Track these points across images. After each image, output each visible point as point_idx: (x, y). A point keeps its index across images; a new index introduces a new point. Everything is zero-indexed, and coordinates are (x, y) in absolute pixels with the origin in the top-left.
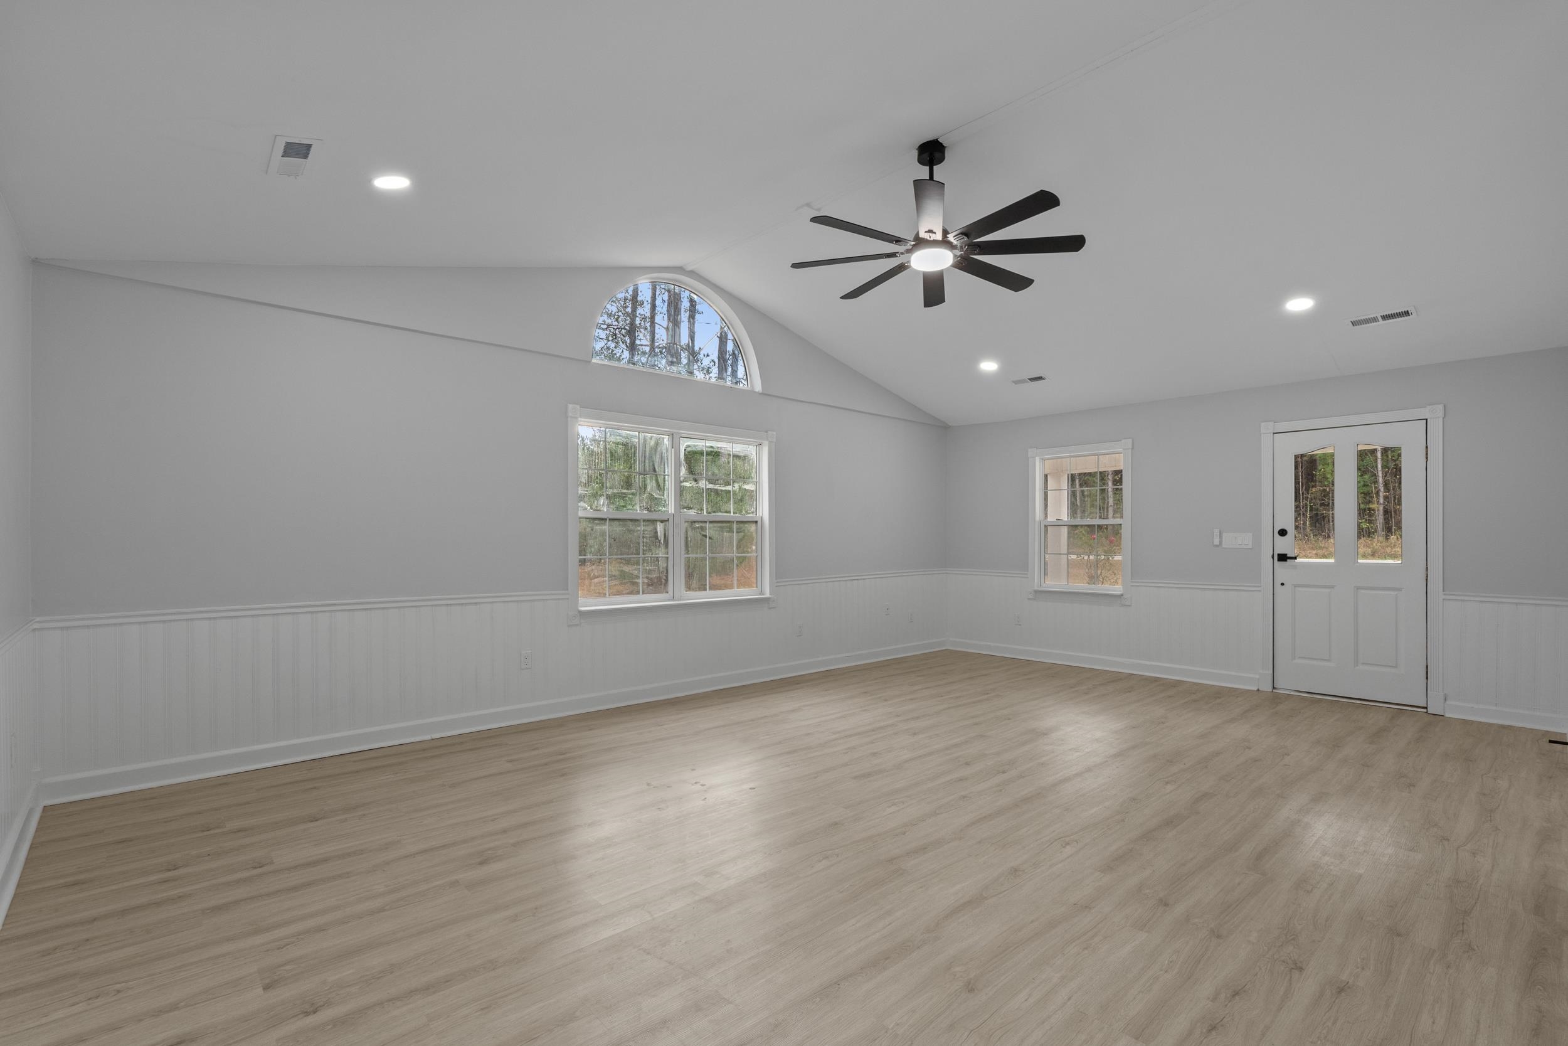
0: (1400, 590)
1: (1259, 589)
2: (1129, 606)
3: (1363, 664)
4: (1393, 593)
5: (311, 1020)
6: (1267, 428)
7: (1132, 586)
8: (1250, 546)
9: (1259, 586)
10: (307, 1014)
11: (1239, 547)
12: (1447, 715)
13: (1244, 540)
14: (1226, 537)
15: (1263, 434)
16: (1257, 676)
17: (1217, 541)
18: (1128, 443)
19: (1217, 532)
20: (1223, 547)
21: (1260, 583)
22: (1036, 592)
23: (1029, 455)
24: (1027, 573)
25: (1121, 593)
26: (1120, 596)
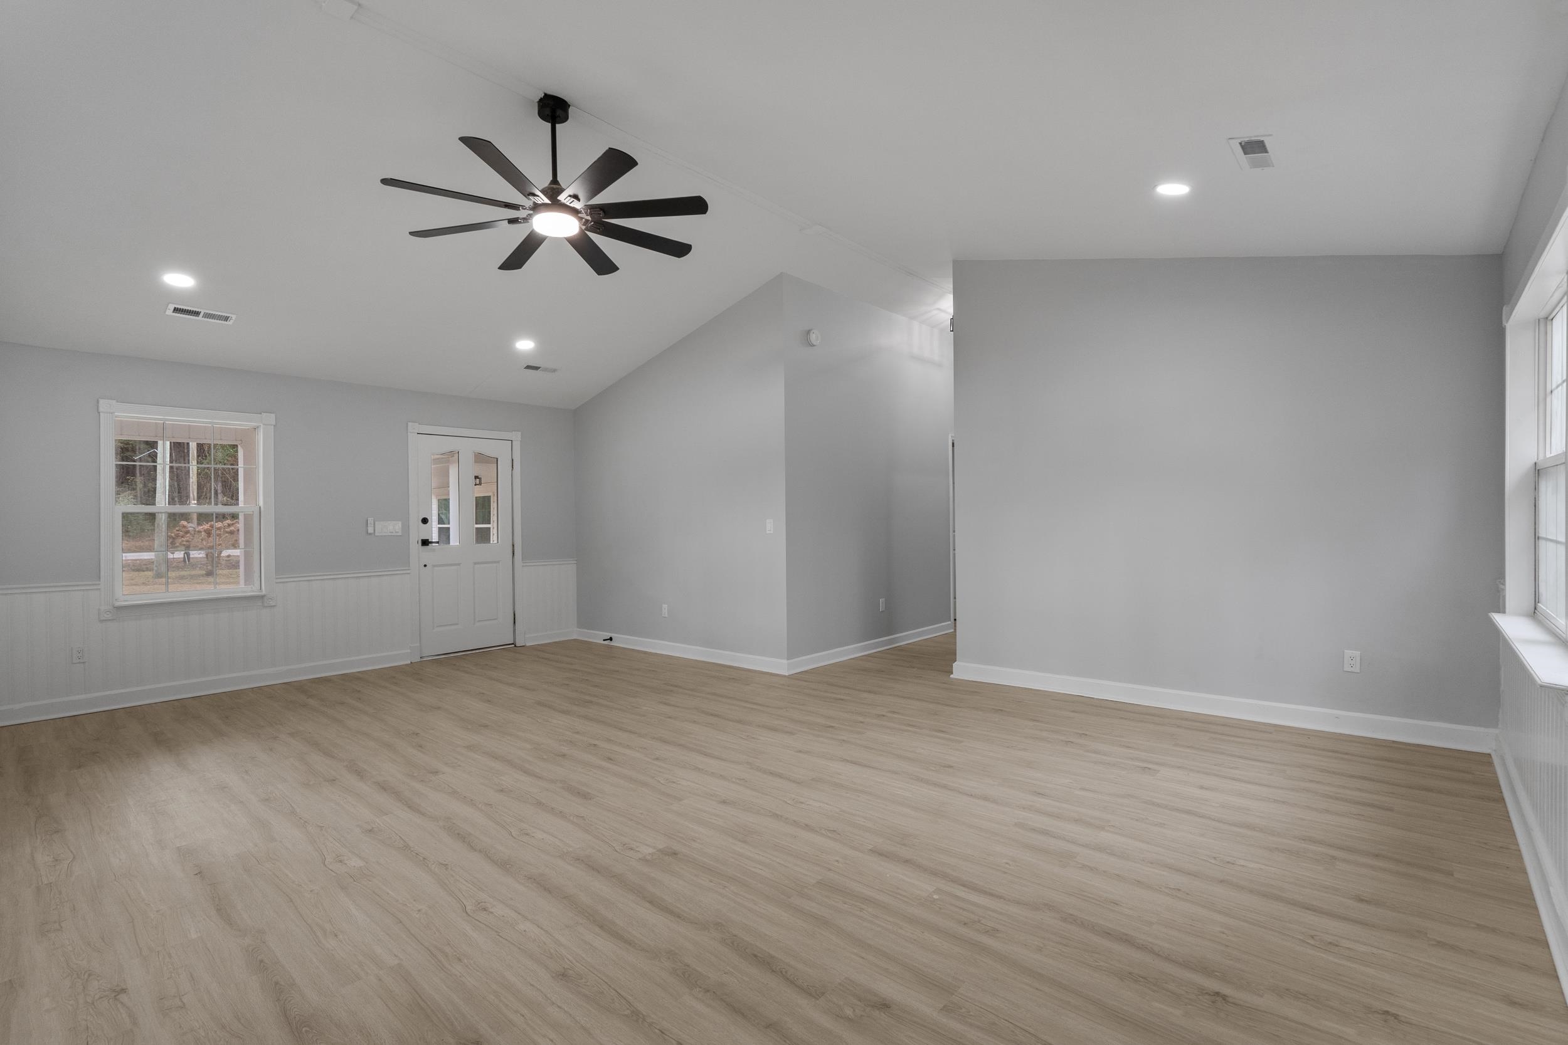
0: (498, 562)
1: (408, 572)
2: (274, 606)
3: (479, 621)
4: (495, 565)
5: (1226, 990)
6: (414, 427)
7: (277, 583)
8: (400, 534)
9: (408, 570)
10: (1224, 998)
11: (390, 534)
12: (528, 644)
13: (394, 527)
14: (379, 525)
15: (410, 432)
16: (409, 651)
17: (370, 530)
18: (271, 418)
19: (371, 520)
20: (376, 534)
21: (409, 566)
22: (119, 608)
23: (101, 409)
24: (97, 582)
25: (264, 593)
26: (263, 597)
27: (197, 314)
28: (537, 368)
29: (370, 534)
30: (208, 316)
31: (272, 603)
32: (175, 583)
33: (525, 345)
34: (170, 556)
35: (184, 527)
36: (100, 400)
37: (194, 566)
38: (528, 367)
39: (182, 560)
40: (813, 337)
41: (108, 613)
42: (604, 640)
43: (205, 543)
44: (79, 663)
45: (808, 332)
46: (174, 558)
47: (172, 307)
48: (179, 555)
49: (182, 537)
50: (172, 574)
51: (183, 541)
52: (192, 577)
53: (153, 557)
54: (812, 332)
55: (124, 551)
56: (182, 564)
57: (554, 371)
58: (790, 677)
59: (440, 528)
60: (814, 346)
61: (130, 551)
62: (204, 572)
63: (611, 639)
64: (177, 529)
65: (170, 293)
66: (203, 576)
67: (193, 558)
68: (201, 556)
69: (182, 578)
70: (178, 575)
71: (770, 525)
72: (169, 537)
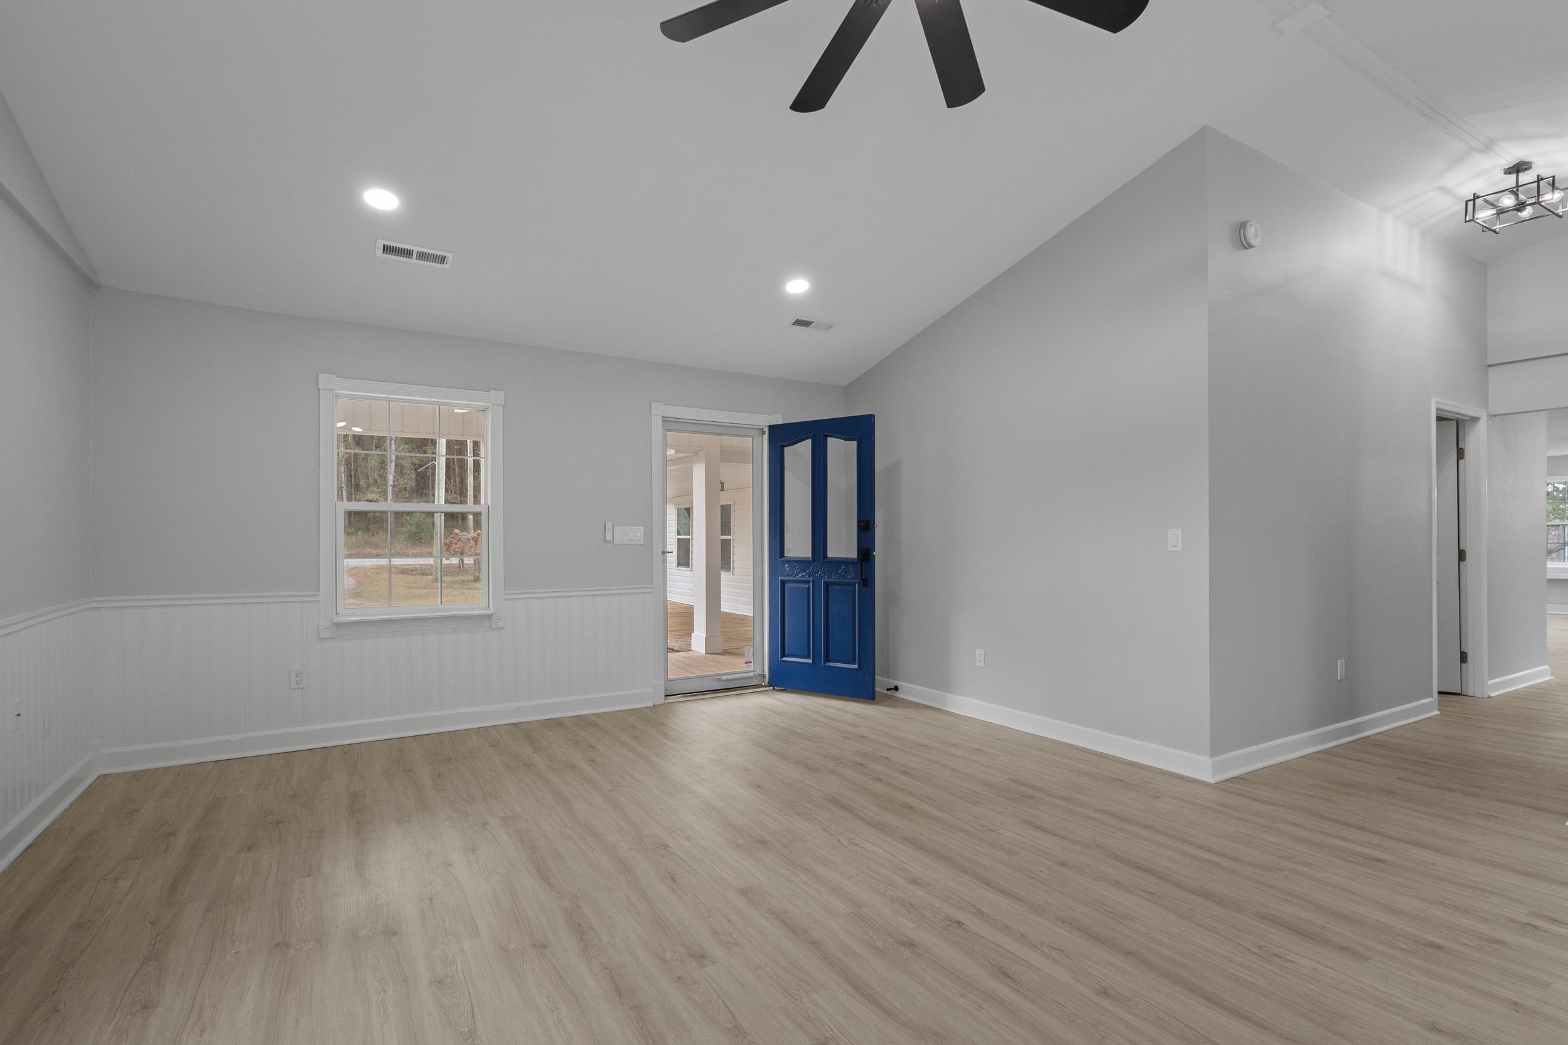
2: (502, 628)
6: (658, 409)
7: (505, 599)
8: (643, 542)
9: (651, 588)
11: (629, 542)
13: (636, 534)
14: (619, 531)
15: (654, 415)
16: (651, 690)
17: (609, 537)
18: (499, 397)
19: (609, 525)
20: (615, 543)
21: (652, 584)
22: (337, 625)
23: (321, 386)
24: (317, 593)
25: (491, 612)
26: (490, 616)
27: (408, 253)
28: (806, 324)
29: (609, 542)
30: (422, 256)
31: (500, 624)
32: (448, 588)
33: (797, 286)
34: (445, 561)
35: (457, 535)
36: (319, 374)
37: (466, 572)
38: (798, 323)
39: (458, 565)
40: (1251, 231)
41: (327, 630)
42: (888, 690)
43: (473, 550)
44: (298, 688)
45: (1243, 226)
46: (451, 564)
47: (380, 244)
48: (455, 561)
49: (456, 544)
50: (445, 579)
51: (455, 548)
52: (463, 582)
53: (432, 563)
54: (1250, 223)
55: (349, 556)
56: (457, 569)
57: (829, 327)
58: (1216, 786)
59: (679, 540)
60: (1250, 246)
61: (356, 556)
62: (473, 578)
63: (896, 688)
64: (451, 536)
65: (375, 221)
66: (471, 581)
67: (466, 564)
68: (470, 562)
69: (454, 582)
70: (452, 580)
71: (1175, 538)
72: (445, 544)
